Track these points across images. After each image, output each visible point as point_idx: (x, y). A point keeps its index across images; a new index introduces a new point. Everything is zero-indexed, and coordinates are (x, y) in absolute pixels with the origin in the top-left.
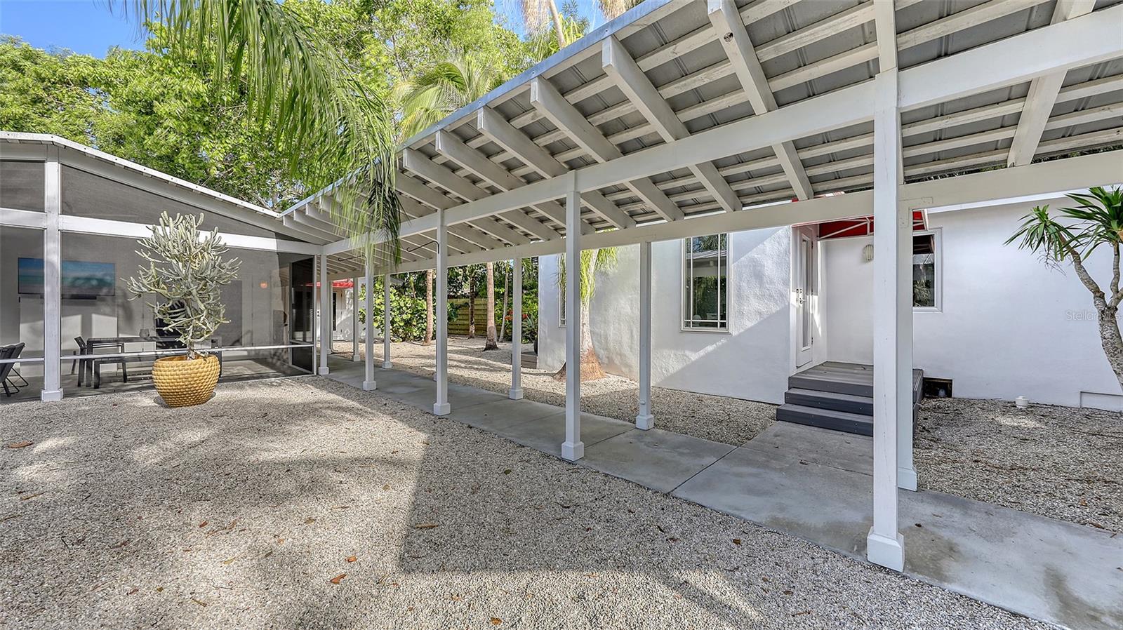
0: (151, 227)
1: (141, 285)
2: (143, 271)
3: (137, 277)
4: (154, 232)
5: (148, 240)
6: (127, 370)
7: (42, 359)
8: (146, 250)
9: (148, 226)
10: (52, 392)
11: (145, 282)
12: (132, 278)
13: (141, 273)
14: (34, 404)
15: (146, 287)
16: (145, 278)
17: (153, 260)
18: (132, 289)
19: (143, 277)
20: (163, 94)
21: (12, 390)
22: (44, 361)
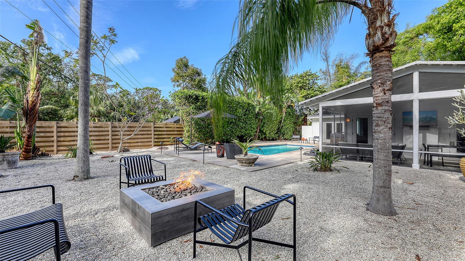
0: (459, 90)
1: (455, 120)
2: (456, 113)
3: (453, 116)
4: (461, 93)
5: (458, 97)
6: (444, 161)
7: (413, 151)
8: (457, 102)
9: (458, 90)
10: (416, 165)
11: (457, 118)
12: (450, 117)
13: (455, 114)
14: (410, 169)
15: (457, 121)
16: (457, 117)
17: (461, 107)
18: (450, 122)
19: (456, 116)
20: (457, 18)
21: (403, 162)
22: (413, 152)
